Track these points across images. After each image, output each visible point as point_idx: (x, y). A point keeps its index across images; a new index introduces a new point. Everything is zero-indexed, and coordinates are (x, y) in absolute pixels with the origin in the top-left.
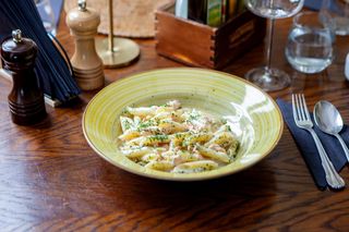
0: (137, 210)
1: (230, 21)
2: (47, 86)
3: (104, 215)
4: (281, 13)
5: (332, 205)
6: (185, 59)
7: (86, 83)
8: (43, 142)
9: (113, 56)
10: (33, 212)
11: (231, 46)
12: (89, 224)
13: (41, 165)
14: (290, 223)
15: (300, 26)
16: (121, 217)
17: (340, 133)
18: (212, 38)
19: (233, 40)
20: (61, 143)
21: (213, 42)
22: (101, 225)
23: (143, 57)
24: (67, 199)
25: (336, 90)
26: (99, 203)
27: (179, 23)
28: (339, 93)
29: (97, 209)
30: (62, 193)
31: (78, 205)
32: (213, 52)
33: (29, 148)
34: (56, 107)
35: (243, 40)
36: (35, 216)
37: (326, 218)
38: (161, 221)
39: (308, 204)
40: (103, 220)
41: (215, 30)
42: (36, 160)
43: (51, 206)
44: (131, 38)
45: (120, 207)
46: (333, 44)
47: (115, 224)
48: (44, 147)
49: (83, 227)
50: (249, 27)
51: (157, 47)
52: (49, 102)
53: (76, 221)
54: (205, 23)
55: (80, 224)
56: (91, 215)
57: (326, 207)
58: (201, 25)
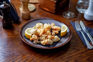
3: (24, 55)
5: (89, 53)
10: (3, 54)
12: (19, 58)
14: (77, 59)
16: (28, 56)
18: (55, 4)
21: (55, 5)
22: (23, 59)
24: (13, 51)
26: (22, 52)
31: (16, 52)
32: (55, 8)
36: (3, 56)
39: (82, 53)
40: (23, 57)
41: (56, 1)
43: (8, 53)
47: (27, 58)
49: (18, 59)
50: (65, 1)
51: (39, 6)
53: (16, 57)
55: (17, 58)
57: (88, 54)
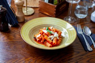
0: (36, 57)
1: (60, 4)
2: (9, 21)
3: (26, 58)
4: (74, 2)
5: (89, 56)
6: (47, 14)
7: (20, 20)
8: (8, 37)
9: (27, 12)
11: (60, 11)
12: (23, 61)
13: (8, 43)
15: (79, 5)
16: (31, 59)
17: (90, 35)
18: (55, 8)
19: (60, 9)
20: (13, 37)
22: (26, 61)
23: (35, 13)
24: (16, 54)
25: (89, 23)
26: (25, 55)
27: (46, 4)
28: (89, 24)
29: (24, 56)
30: (14, 52)
31: (19, 55)
32: (55, 12)
33: (4, 38)
34: (11, 27)
35: (63, 9)
37: (88, 59)
38: (43, 60)
39: (82, 55)
41: (56, 6)
42: (7, 42)
43: (11, 56)
44: (32, 7)
45: (31, 56)
46: (88, 11)
47: (30, 61)
48: (8, 38)
50: (65, 5)
51: (39, 10)
52: (10, 25)
53: (19, 60)
54: (53, 4)
55: (20, 61)
56: (23, 58)
57: (88, 56)
58: (52, 5)
